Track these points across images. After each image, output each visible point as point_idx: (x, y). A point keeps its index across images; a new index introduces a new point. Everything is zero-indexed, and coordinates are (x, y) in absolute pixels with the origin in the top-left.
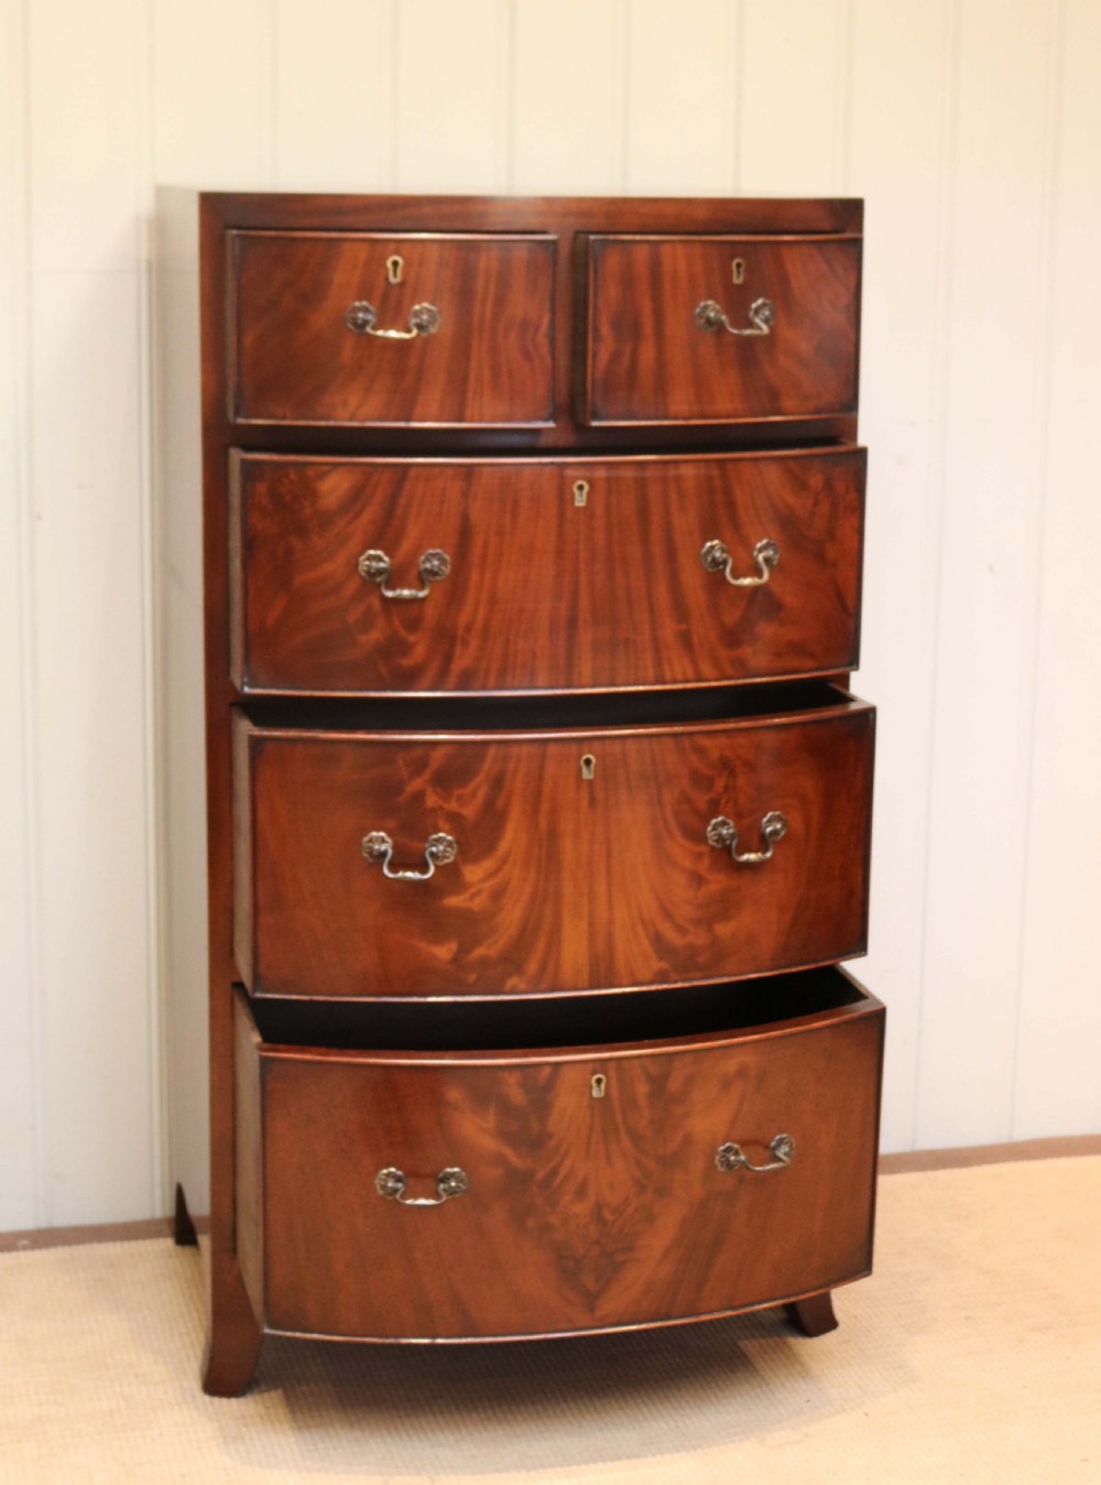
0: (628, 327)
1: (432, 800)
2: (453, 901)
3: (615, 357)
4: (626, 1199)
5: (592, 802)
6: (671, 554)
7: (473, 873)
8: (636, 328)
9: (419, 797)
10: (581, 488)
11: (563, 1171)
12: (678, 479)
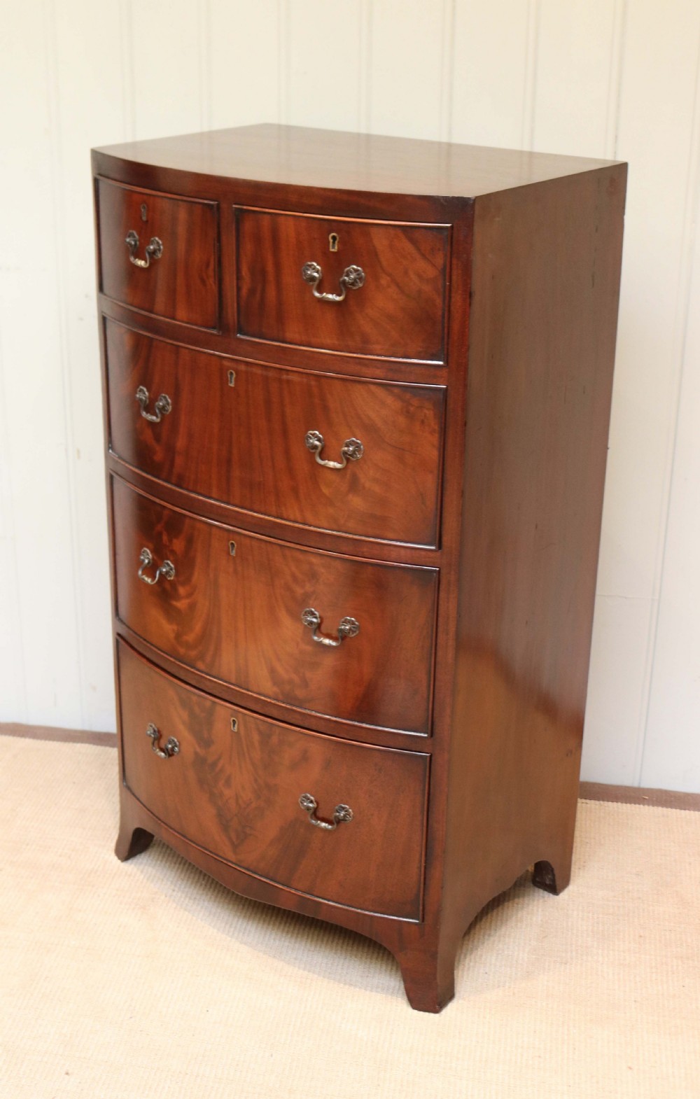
0: (259, 273)
1: (165, 538)
2: (175, 603)
3: (252, 292)
4: (250, 799)
5: (235, 571)
6: (285, 433)
7: (182, 591)
8: (263, 272)
9: (160, 534)
10: (231, 374)
11: (220, 765)
12: (288, 381)
